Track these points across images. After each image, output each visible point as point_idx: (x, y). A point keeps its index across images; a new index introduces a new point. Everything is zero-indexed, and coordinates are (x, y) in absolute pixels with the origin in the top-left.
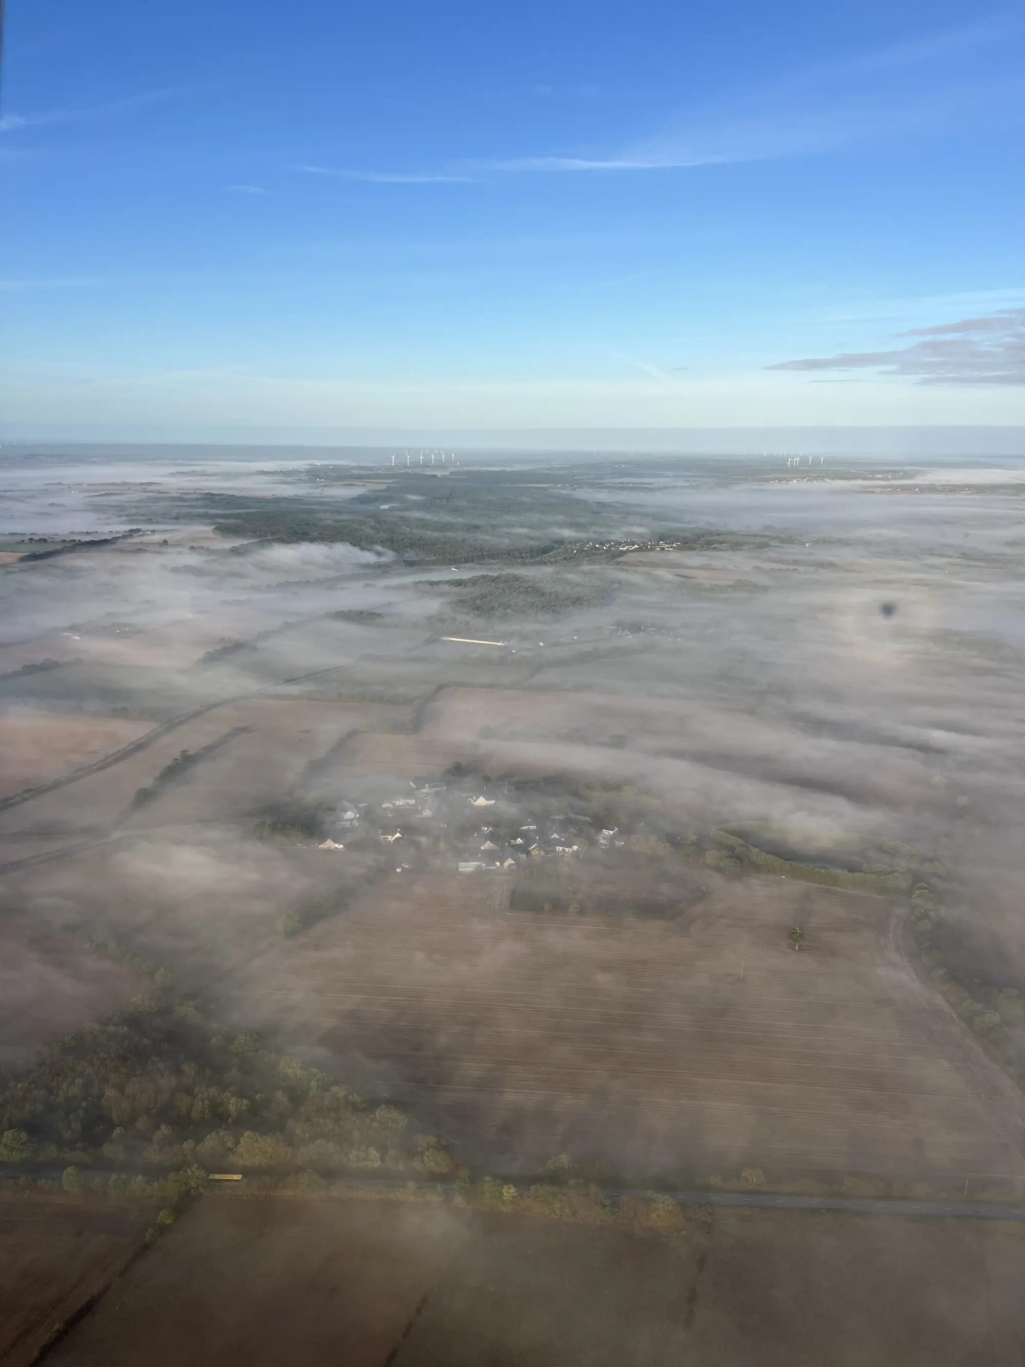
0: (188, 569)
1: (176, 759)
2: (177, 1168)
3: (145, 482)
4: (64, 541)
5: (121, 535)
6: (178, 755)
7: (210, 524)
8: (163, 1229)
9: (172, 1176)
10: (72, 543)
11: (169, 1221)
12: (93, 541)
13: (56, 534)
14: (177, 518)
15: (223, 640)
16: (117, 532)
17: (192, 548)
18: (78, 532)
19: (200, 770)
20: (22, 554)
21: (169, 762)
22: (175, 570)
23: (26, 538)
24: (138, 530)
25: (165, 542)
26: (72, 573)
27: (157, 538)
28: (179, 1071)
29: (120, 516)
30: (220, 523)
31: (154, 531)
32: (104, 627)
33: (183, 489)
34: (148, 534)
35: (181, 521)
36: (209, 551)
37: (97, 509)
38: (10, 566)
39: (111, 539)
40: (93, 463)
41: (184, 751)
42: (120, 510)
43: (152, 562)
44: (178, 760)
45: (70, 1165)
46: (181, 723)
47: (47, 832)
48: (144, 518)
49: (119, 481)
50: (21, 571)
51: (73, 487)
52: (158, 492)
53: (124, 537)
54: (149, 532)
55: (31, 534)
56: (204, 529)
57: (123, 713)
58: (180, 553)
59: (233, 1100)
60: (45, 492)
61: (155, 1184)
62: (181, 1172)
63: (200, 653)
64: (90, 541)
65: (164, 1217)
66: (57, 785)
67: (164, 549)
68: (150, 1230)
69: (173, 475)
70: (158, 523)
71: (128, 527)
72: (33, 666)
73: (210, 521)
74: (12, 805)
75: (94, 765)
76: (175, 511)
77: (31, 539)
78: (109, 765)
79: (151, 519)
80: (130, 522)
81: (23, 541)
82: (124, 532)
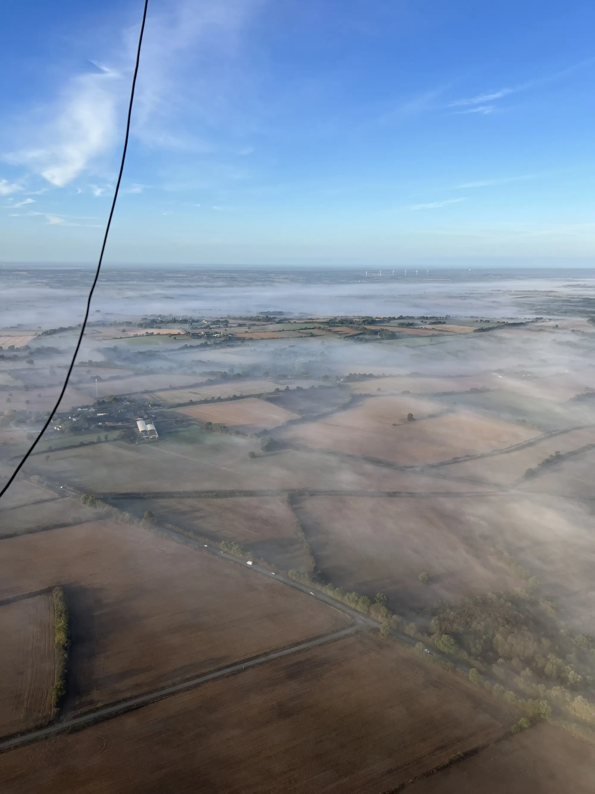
0: (569, 344)
1: (552, 456)
2: (534, 698)
3: (548, 290)
4: (499, 322)
5: (531, 321)
6: (553, 453)
7: (588, 317)
8: (521, 729)
9: (530, 700)
10: (503, 324)
11: (525, 726)
12: (515, 323)
13: (495, 318)
14: (565, 312)
15: (587, 388)
16: (529, 319)
17: (573, 331)
18: (507, 318)
19: (566, 465)
20: (476, 328)
21: (548, 457)
22: (561, 343)
23: (479, 320)
24: (541, 318)
25: (557, 326)
26: (500, 340)
27: (552, 323)
28: (539, 642)
29: (531, 309)
30: (593, 317)
31: (550, 320)
32: (516, 373)
33: (571, 295)
34: (547, 321)
35: (568, 314)
36: (584, 334)
37: (518, 305)
38: (469, 334)
39: (525, 323)
40: (520, 279)
41: (558, 452)
42: (531, 306)
43: (548, 337)
44: (553, 456)
45: (475, 668)
46: (556, 435)
47: (475, 481)
48: (546, 311)
49: (532, 289)
50: (474, 337)
51: (506, 292)
52: (555, 296)
53: (533, 322)
54: (548, 320)
55: (481, 318)
56: (581, 320)
57: (522, 423)
58: (565, 333)
59: (572, 672)
60: (491, 295)
61: (520, 700)
62: (536, 701)
63: (572, 395)
64: (513, 323)
65: (523, 721)
66: (482, 456)
67: (556, 331)
68: (515, 725)
69: (566, 286)
70: (554, 314)
71: (535, 316)
72: (476, 389)
73: (586, 315)
74: (458, 462)
75: (504, 449)
76: (565, 308)
77: (481, 320)
78: (512, 451)
79: (549, 312)
80: (536, 313)
81: (477, 321)
82: (533, 319)
